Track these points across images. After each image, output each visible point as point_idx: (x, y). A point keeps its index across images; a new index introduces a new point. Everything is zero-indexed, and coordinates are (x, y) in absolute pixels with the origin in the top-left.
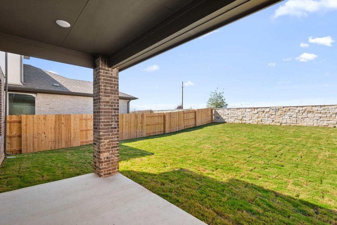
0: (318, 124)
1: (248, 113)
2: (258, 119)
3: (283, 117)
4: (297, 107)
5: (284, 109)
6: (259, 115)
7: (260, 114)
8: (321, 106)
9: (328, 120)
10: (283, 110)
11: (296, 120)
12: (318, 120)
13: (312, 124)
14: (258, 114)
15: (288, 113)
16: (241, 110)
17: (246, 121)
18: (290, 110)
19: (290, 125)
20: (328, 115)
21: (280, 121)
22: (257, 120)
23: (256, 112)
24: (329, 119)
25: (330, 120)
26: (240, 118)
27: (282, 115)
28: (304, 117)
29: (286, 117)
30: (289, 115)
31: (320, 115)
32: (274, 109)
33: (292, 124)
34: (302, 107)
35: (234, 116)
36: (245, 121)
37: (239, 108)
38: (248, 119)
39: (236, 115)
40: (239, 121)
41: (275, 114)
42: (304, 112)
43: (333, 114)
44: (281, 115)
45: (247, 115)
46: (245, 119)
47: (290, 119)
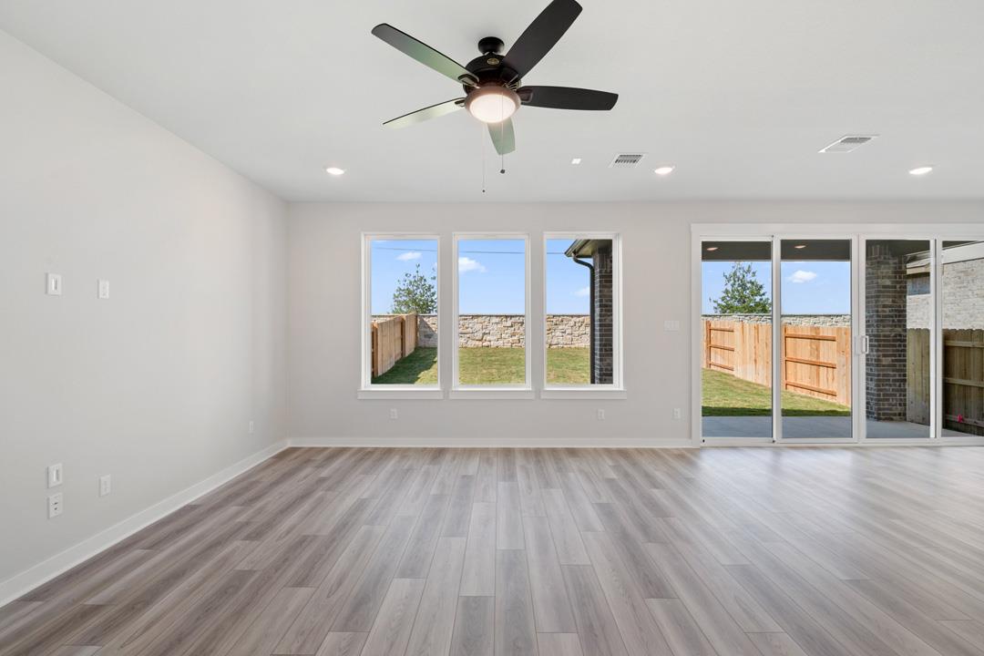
1: (495, 326)
2: (514, 338)
3: (553, 334)
4: (572, 316)
5: (554, 320)
6: (514, 330)
7: (516, 327)
11: (571, 339)
15: (560, 327)
16: (480, 319)
18: (562, 321)
19: (563, 347)
21: (549, 341)
22: (510, 340)
23: (509, 323)
26: (479, 335)
27: (552, 331)
28: (581, 332)
29: (558, 333)
30: (563, 331)
33: (565, 346)
34: (579, 316)
35: (465, 331)
36: (489, 343)
37: (478, 316)
38: (495, 338)
39: (469, 330)
40: (477, 343)
42: (582, 325)
44: (550, 329)
45: (493, 329)
46: (488, 338)
47: (562, 336)
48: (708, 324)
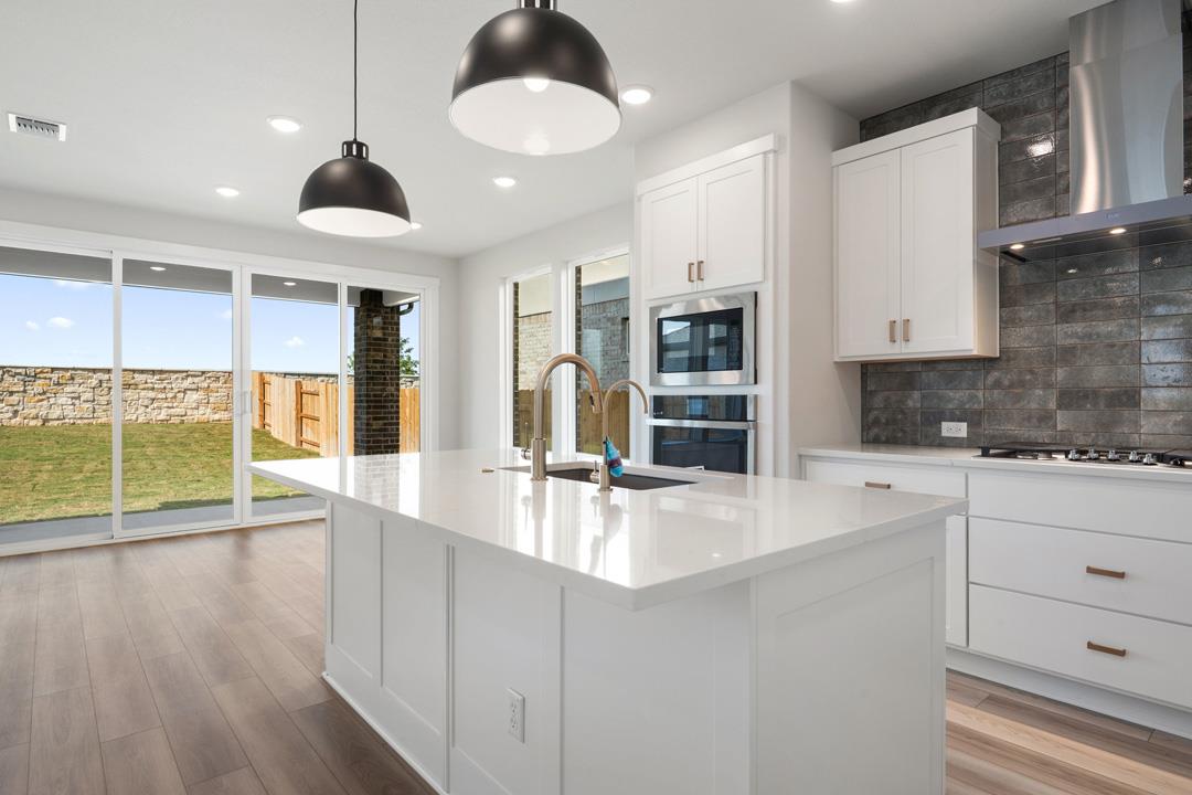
0: (148, 417)
3: (52, 401)
4: (94, 371)
5: (55, 376)
8: (153, 371)
9: (168, 407)
10: (50, 379)
11: (91, 409)
12: (147, 407)
13: (134, 418)
15: (68, 389)
18: (73, 379)
19: (74, 424)
20: (170, 395)
21: (43, 413)
24: (170, 405)
25: (173, 407)
27: (48, 395)
29: (62, 400)
30: (73, 395)
31: (152, 394)
32: (20, 374)
33: (79, 421)
41: (25, 391)
43: (179, 392)
44: (44, 393)
47: (73, 404)
48: (299, 385)
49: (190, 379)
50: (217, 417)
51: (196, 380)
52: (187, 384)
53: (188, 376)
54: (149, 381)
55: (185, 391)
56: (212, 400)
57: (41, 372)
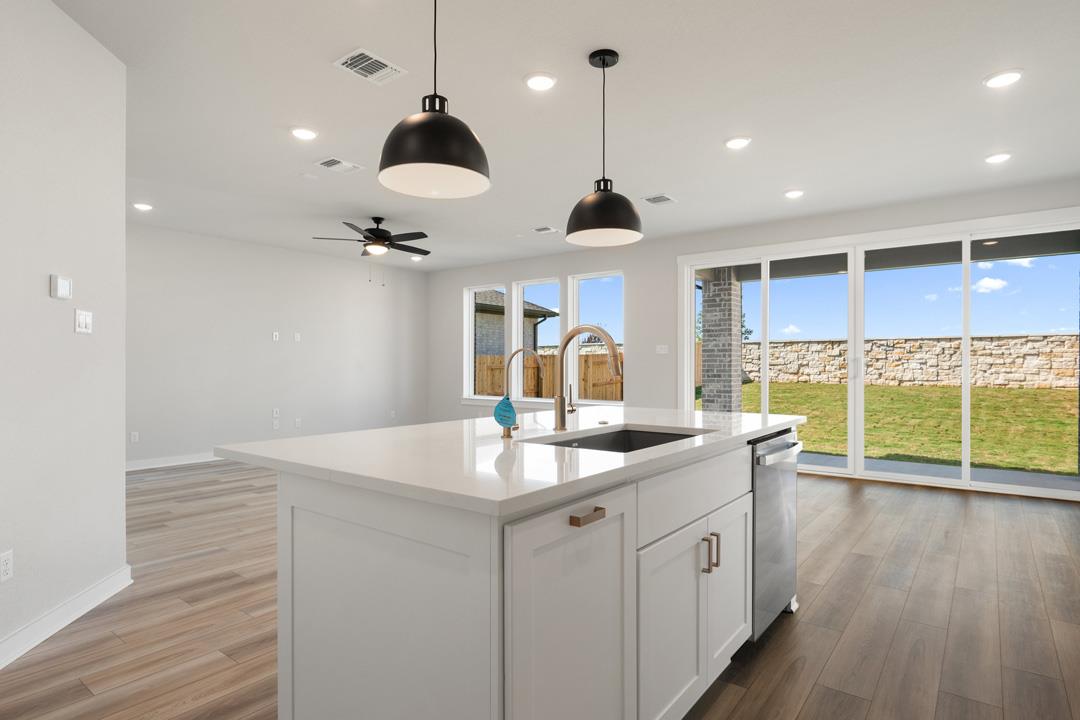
0: (987, 381)
1: (816, 355)
3: (906, 365)
4: (938, 340)
5: (907, 346)
6: (844, 360)
8: (992, 338)
9: (1006, 372)
10: (904, 348)
11: (935, 373)
12: (985, 371)
13: (973, 381)
14: (842, 358)
15: (918, 356)
16: (795, 347)
17: (809, 375)
18: (921, 347)
19: (922, 385)
20: (1008, 360)
21: (899, 376)
22: (838, 373)
23: (836, 351)
24: (1008, 370)
25: (1011, 373)
26: (794, 367)
27: (902, 361)
28: (954, 364)
29: (914, 365)
30: (921, 361)
31: (990, 360)
32: (883, 345)
33: (926, 383)
34: (950, 340)
35: (775, 362)
36: (807, 378)
37: (792, 343)
38: (816, 370)
39: (781, 361)
40: (791, 377)
41: (886, 358)
42: (955, 352)
43: (1018, 357)
44: (900, 360)
45: (813, 360)
46: (806, 370)
47: (921, 369)
49: (1030, 345)
50: (1061, 383)
51: (1037, 345)
52: (1026, 349)
53: (1027, 342)
54: (987, 347)
55: (1024, 356)
56: (1055, 365)
57: (898, 343)
